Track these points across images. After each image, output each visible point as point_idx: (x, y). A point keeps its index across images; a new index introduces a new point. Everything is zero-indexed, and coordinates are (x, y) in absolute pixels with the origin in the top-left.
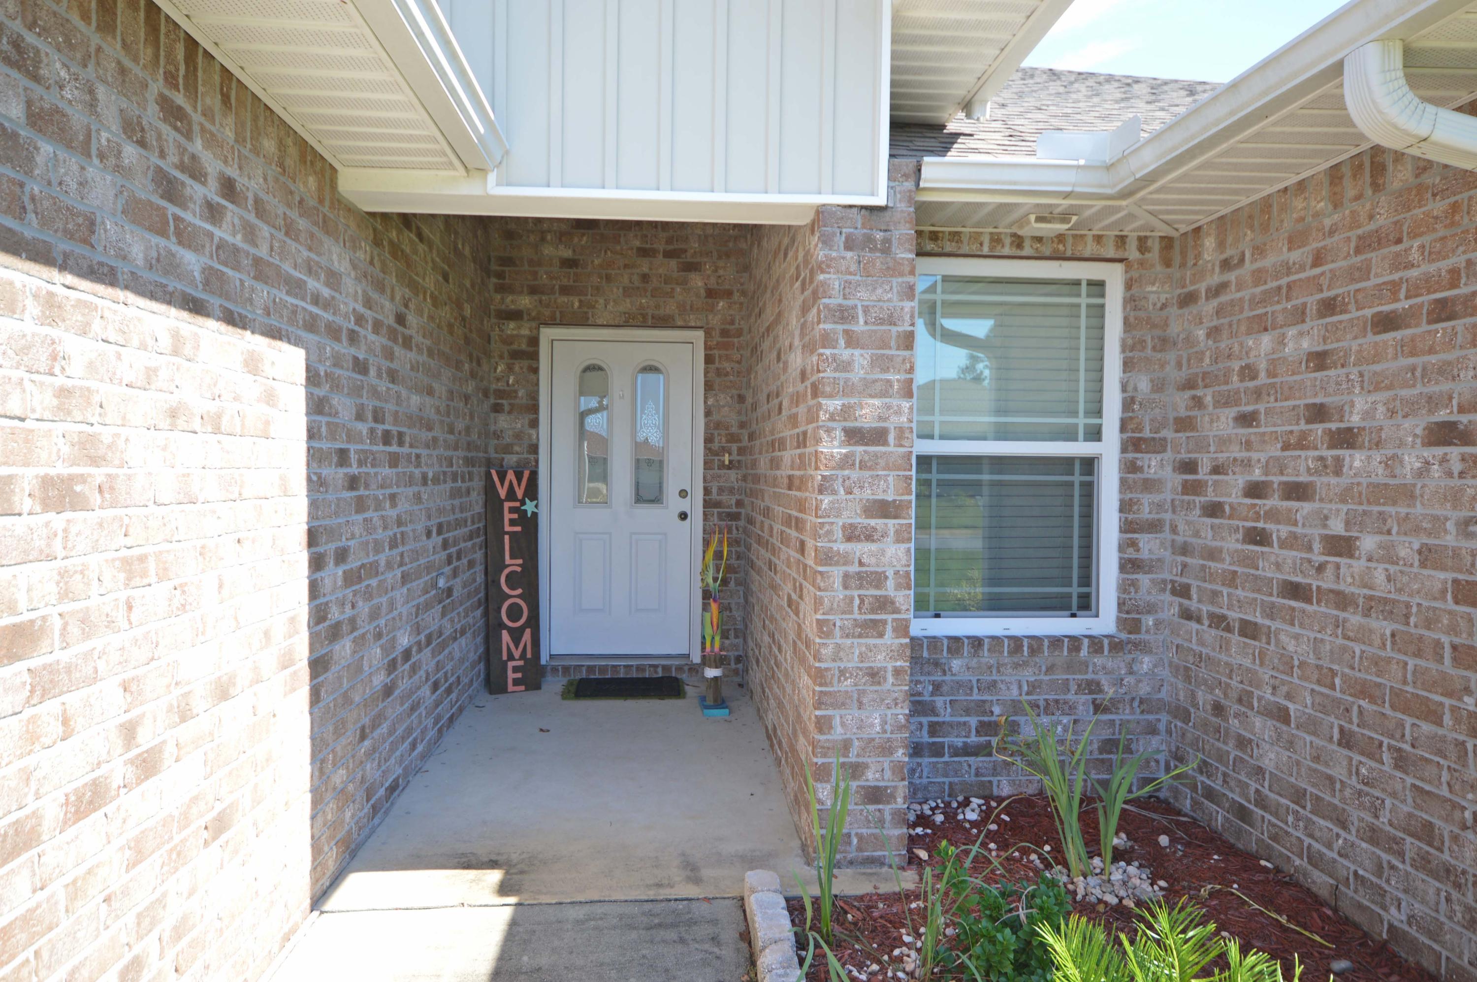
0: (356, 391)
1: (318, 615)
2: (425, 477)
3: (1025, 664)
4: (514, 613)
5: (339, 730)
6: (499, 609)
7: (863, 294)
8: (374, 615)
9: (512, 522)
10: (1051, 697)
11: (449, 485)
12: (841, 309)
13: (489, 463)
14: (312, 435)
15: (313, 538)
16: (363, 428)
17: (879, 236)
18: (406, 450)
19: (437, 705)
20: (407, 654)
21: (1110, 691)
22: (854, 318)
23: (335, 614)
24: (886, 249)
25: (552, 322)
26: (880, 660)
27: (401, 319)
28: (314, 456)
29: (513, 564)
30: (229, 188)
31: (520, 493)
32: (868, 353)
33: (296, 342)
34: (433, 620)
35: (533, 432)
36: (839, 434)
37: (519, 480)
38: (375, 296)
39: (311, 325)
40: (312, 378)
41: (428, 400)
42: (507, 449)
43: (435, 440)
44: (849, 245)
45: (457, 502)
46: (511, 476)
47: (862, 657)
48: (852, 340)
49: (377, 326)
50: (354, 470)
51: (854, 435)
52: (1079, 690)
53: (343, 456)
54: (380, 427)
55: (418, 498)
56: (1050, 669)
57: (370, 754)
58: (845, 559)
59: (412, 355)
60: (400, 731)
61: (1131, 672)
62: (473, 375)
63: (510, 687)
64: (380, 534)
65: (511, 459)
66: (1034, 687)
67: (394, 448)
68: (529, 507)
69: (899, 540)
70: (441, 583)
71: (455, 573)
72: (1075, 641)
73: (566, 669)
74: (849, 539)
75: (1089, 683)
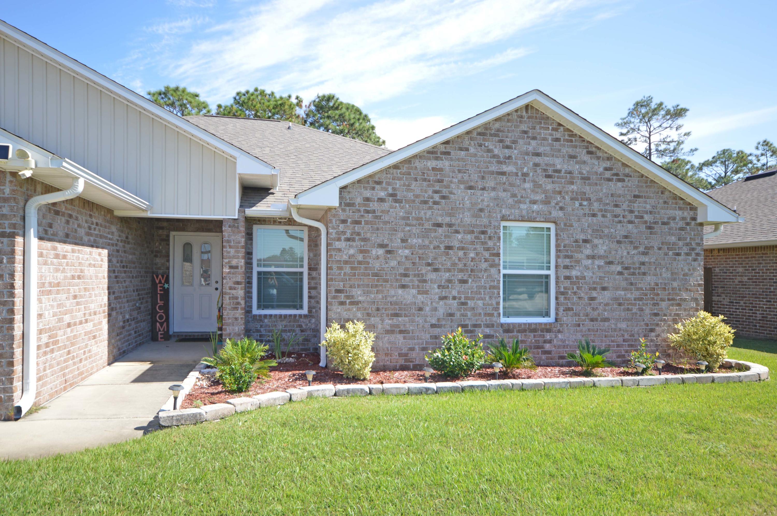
0: (117, 257)
1: (109, 304)
2: (133, 276)
3: (283, 321)
4: (161, 317)
5: (113, 330)
6: (156, 316)
7: (233, 237)
8: (120, 308)
9: (160, 290)
10: (290, 328)
11: (140, 279)
12: (228, 240)
13: (153, 273)
14: (109, 267)
15: (109, 288)
16: (118, 265)
17: (236, 225)
18: (128, 269)
19: (136, 337)
20: (128, 320)
21: (304, 327)
22: (231, 242)
23: (112, 305)
24: (238, 227)
25: (174, 230)
26: (237, 316)
27: (127, 238)
28: (109, 271)
29: (160, 303)
30: (97, 224)
31: (163, 282)
32: (234, 250)
33: (106, 249)
34: (135, 314)
35: (168, 264)
36: (228, 267)
37: (163, 278)
38: (121, 234)
39: (109, 245)
40: (109, 255)
41: (134, 256)
42: (159, 268)
43: (136, 266)
44: (230, 227)
45: (142, 284)
46: (160, 276)
47: (233, 315)
48: (230, 247)
49: (121, 241)
50: (116, 274)
51: (231, 267)
52: (297, 327)
53: (114, 271)
54: (122, 264)
55: (131, 282)
56: (290, 322)
57: (120, 340)
58: (229, 294)
59: (130, 246)
60: (126, 339)
61: (310, 322)
62: (148, 247)
63: (159, 339)
64: (122, 289)
65: (160, 271)
66: (286, 326)
67: (125, 269)
68: (166, 286)
69: (241, 290)
70: (137, 305)
71: (142, 303)
72: (295, 316)
73: (178, 336)
74: (230, 289)
75: (299, 325)
